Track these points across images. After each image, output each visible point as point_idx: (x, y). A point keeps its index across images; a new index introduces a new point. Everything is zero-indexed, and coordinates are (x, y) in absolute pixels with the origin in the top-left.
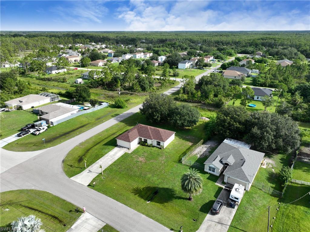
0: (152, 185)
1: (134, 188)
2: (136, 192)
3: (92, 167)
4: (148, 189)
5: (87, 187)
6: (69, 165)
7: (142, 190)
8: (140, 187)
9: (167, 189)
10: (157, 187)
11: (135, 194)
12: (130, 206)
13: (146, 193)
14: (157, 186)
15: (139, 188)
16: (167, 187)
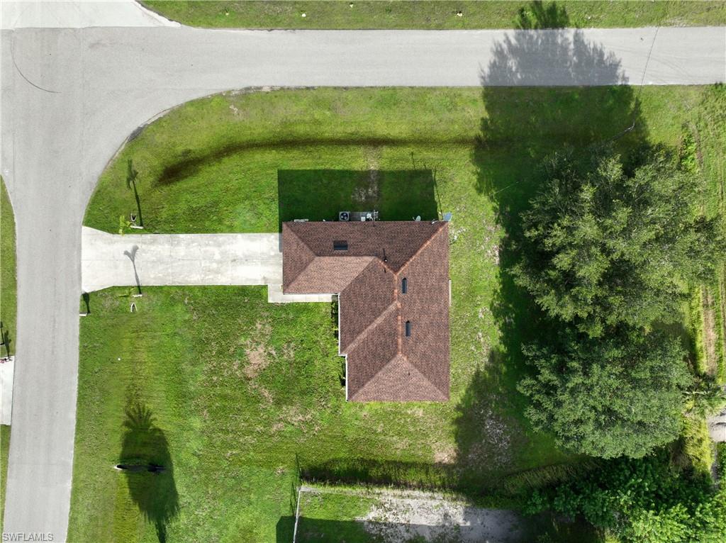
0: (173, 446)
1: (146, 405)
2: (134, 420)
3: (153, 242)
4: (159, 441)
5: (79, 296)
6: (130, 167)
7: (151, 428)
8: (155, 419)
9: (175, 494)
10: (172, 465)
11: (127, 424)
12: (78, 442)
13: (145, 444)
14: (174, 461)
15: (152, 417)
16: (178, 491)
